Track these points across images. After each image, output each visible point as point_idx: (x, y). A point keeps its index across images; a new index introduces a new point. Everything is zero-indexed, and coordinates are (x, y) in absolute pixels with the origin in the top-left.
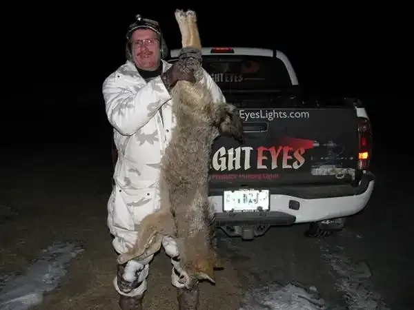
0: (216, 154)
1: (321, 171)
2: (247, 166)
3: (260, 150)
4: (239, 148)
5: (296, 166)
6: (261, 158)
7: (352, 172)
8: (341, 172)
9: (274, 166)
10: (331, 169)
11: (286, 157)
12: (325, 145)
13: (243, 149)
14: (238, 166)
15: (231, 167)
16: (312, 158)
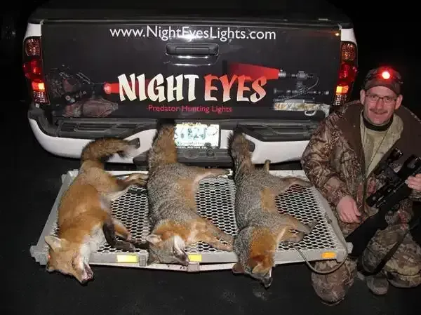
0: (152, 83)
1: (286, 106)
2: (192, 97)
3: (209, 79)
4: (181, 76)
5: (254, 99)
6: (209, 88)
7: (326, 109)
8: (311, 108)
9: (226, 98)
10: (300, 104)
11: (241, 89)
12: (293, 75)
13: (186, 77)
14: (180, 97)
15: (171, 98)
16: (275, 91)
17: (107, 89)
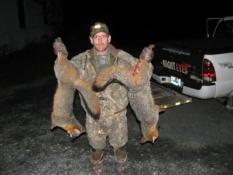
1: (193, 77)
2: (175, 70)
4: (172, 62)
6: (177, 67)
7: (202, 81)
8: (198, 80)
9: (181, 72)
10: (195, 77)
11: (183, 69)
12: (193, 67)
13: (173, 63)
16: (190, 72)
17: (161, 63)
